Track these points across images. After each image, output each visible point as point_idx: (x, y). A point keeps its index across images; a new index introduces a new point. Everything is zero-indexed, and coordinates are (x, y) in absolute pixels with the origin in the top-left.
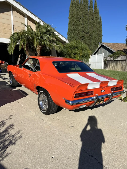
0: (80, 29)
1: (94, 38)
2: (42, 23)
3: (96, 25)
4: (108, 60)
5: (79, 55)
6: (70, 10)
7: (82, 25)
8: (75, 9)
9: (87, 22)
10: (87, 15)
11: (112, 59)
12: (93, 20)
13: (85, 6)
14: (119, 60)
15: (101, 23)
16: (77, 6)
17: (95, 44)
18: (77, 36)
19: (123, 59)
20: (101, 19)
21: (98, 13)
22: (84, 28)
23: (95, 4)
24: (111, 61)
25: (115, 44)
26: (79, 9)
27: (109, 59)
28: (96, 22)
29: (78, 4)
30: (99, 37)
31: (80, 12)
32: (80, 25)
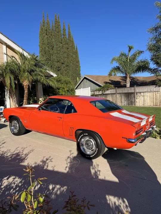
0: (54, 59)
1: (71, 69)
2: (26, 54)
3: (72, 54)
4: (95, 94)
5: (64, 90)
6: (40, 36)
7: (56, 54)
8: (46, 36)
9: (61, 51)
10: (61, 43)
11: (100, 93)
12: (68, 49)
13: (58, 33)
14: (109, 94)
15: (77, 52)
16: (48, 32)
17: (73, 76)
18: (51, 66)
19: (113, 93)
20: (77, 49)
21: (72, 42)
22: (58, 57)
23: (69, 32)
24: (99, 96)
25: (98, 76)
26: (51, 36)
27: (97, 93)
28: (72, 52)
29: (49, 30)
30: (77, 69)
31: (52, 39)
32: (54, 55)
